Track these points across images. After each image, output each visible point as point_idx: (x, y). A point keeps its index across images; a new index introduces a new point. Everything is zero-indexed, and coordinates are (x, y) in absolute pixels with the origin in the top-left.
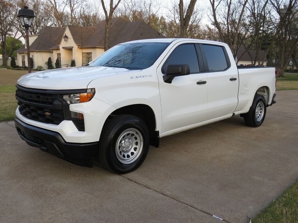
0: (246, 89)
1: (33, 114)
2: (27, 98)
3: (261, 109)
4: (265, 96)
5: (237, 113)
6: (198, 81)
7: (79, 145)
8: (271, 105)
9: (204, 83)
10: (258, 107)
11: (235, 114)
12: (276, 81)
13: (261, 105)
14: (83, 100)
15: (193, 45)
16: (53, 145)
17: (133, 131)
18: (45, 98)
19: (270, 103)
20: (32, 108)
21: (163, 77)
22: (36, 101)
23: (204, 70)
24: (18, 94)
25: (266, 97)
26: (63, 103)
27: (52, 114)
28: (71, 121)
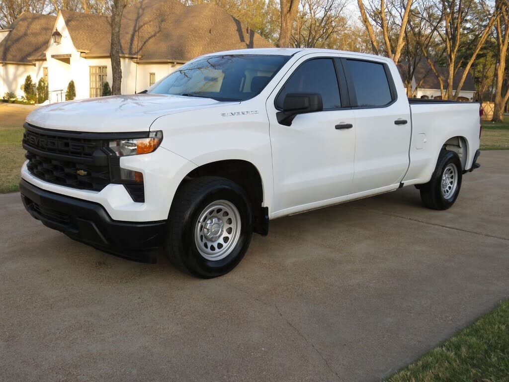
0: (425, 140)
1: (56, 174)
2: (45, 146)
3: (452, 177)
4: (460, 153)
5: (407, 183)
6: (338, 123)
7: (134, 225)
8: (471, 170)
9: (349, 126)
10: (446, 173)
11: (404, 185)
12: (481, 127)
13: (452, 170)
14: (142, 151)
15: (331, 60)
16: (91, 225)
17: (225, 205)
18: (79, 146)
19: (468, 167)
20: (54, 162)
21: (277, 114)
22: (61, 151)
23: (348, 104)
24: (28, 139)
25: (461, 156)
26: (109, 154)
27: (89, 174)
28: (122, 185)
